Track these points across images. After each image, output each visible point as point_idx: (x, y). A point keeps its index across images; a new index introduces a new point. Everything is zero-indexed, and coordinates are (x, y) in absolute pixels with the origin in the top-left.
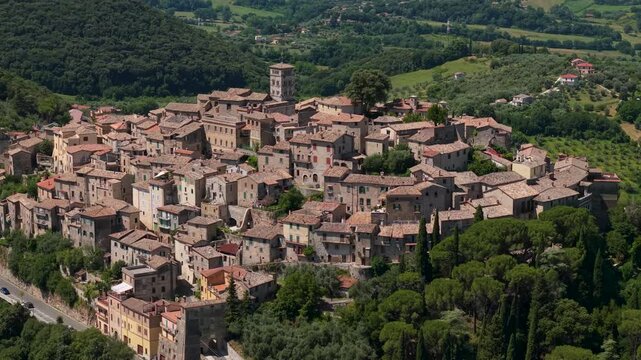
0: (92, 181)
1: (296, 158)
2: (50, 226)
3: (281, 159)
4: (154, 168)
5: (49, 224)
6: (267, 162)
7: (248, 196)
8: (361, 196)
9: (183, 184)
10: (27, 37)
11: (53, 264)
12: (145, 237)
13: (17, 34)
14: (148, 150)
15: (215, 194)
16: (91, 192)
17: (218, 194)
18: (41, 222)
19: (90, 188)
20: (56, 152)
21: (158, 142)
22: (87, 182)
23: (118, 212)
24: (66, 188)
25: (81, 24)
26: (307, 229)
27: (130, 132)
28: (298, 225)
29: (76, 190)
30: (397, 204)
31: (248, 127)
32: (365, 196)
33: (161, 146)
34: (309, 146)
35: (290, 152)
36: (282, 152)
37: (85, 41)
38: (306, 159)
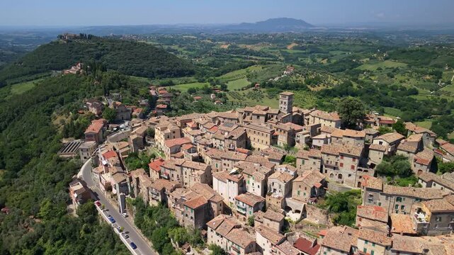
0: (185, 169)
1: (325, 162)
2: (160, 200)
3: (314, 163)
4: (223, 160)
5: (159, 198)
6: (303, 163)
7: (302, 193)
8: (396, 203)
9: (251, 180)
10: (132, 61)
11: (166, 238)
12: (234, 227)
13: (129, 59)
14: (214, 143)
15: (275, 190)
16: (184, 175)
17: (278, 190)
18: (154, 196)
19: (184, 173)
20: (156, 137)
21: (221, 140)
22: (182, 170)
23: (209, 201)
24: (168, 171)
25: (148, 56)
26: (384, 248)
27: (198, 128)
28: (374, 244)
29: (175, 174)
30: (438, 216)
31: (276, 133)
32: (400, 204)
33: (223, 142)
34: (337, 156)
35: (321, 159)
36: (315, 158)
37: (149, 62)
38: (333, 164)
